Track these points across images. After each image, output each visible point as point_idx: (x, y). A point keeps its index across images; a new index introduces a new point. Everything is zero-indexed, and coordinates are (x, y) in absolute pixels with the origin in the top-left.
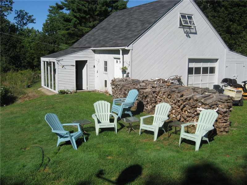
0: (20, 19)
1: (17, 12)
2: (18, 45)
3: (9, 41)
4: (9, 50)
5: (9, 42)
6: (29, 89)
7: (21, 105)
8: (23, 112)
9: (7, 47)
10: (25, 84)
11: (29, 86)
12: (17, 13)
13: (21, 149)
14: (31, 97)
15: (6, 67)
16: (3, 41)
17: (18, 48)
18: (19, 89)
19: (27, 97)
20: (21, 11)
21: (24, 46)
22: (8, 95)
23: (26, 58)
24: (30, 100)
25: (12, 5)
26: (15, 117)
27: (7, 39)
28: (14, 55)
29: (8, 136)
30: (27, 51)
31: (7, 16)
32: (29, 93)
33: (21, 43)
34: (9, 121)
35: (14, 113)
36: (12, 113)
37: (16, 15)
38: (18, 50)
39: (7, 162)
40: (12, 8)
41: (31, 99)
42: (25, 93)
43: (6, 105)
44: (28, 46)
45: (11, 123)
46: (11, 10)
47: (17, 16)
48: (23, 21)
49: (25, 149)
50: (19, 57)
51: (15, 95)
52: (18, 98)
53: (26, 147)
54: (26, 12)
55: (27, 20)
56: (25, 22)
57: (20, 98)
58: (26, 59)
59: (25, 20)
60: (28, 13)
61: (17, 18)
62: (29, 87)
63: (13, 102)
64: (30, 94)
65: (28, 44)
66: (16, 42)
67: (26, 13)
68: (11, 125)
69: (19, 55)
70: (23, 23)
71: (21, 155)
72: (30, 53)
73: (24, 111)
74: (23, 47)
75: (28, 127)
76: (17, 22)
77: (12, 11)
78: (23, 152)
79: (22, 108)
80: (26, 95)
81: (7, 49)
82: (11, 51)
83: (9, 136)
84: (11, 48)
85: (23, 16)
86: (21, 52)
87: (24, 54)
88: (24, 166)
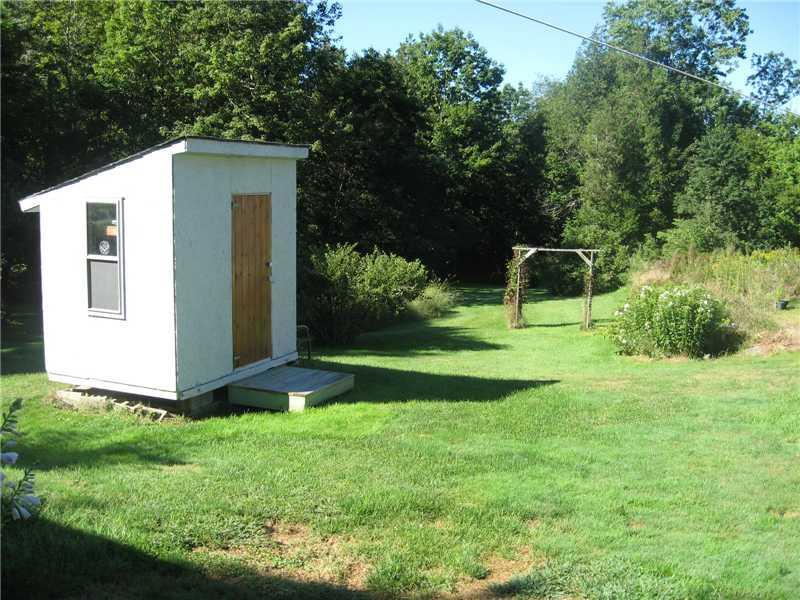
0: (766, 83)
1: (759, 60)
2: (752, 167)
3: (726, 153)
4: (722, 183)
5: (726, 156)
6: (785, 313)
7: (763, 365)
8: (772, 388)
9: (720, 172)
10: (774, 295)
11: (787, 303)
12: (759, 62)
13: (769, 509)
14: (794, 342)
15: (712, 235)
16: (710, 152)
17: (753, 176)
18: (756, 310)
19: (780, 340)
20: (772, 57)
21: (773, 169)
22: (721, 326)
23: (774, 210)
24: (791, 352)
25: (744, 40)
26: (745, 401)
27: (722, 148)
28: (737, 199)
29: (724, 456)
30: (782, 187)
31: (725, 75)
32: (789, 326)
33: (763, 159)
34: (726, 408)
35: (740, 388)
36: (734, 385)
37: (755, 71)
38: (750, 184)
39: (723, 539)
40: (744, 48)
41: (793, 349)
42: (773, 327)
43: (710, 357)
44: (785, 170)
45: (733, 418)
46: (741, 55)
47: (755, 73)
48: (776, 90)
49: (782, 514)
50: (755, 208)
51: (742, 328)
52: (749, 338)
53: (786, 509)
54: (787, 60)
55: (790, 84)
56: (781, 93)
57: (757, 341)
58: (773, 215)
59: (783, 85)
60: (795, 62)
61: (758, 79)
62: (784, 306)
63: (733, 350)
64: (790, 332)
65: (786, 166)
66: (749, 158)
67: (789, 63)
68: (732, 422)
69: (753, 199)
70: (777, 95)
71: (771, 529)
72: (792, 195)
73: (773, 384)
74: (769, 173)
75: (789, 442)
76: (756, 93)
77: (744, 58)
78: (776, 521)
79: (764, 373)
80: (779, 334)
81: (718, 179)
82: (730, 184)
83: (726, 458)
84: (729, 176)
85: (778, 73)
86: (763, 192)
87: (770, 197)
88: (784, 572)
